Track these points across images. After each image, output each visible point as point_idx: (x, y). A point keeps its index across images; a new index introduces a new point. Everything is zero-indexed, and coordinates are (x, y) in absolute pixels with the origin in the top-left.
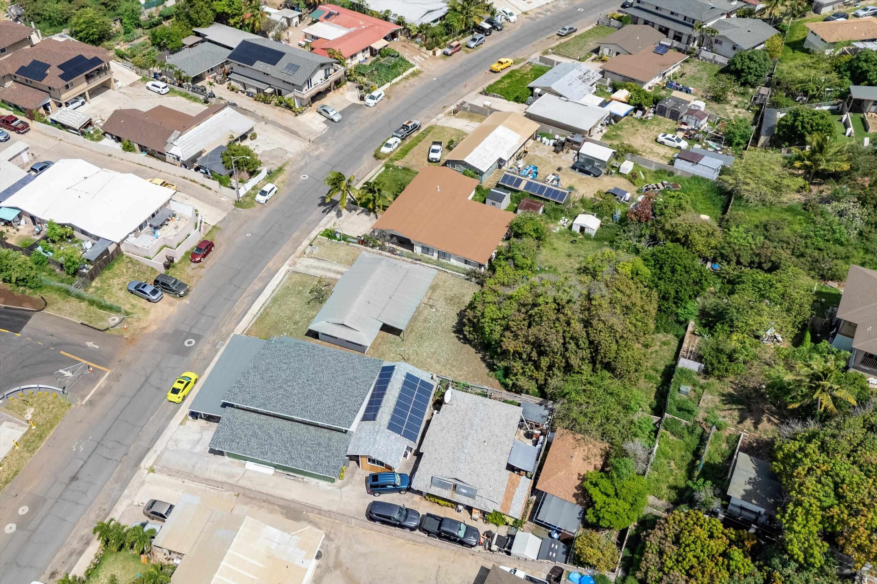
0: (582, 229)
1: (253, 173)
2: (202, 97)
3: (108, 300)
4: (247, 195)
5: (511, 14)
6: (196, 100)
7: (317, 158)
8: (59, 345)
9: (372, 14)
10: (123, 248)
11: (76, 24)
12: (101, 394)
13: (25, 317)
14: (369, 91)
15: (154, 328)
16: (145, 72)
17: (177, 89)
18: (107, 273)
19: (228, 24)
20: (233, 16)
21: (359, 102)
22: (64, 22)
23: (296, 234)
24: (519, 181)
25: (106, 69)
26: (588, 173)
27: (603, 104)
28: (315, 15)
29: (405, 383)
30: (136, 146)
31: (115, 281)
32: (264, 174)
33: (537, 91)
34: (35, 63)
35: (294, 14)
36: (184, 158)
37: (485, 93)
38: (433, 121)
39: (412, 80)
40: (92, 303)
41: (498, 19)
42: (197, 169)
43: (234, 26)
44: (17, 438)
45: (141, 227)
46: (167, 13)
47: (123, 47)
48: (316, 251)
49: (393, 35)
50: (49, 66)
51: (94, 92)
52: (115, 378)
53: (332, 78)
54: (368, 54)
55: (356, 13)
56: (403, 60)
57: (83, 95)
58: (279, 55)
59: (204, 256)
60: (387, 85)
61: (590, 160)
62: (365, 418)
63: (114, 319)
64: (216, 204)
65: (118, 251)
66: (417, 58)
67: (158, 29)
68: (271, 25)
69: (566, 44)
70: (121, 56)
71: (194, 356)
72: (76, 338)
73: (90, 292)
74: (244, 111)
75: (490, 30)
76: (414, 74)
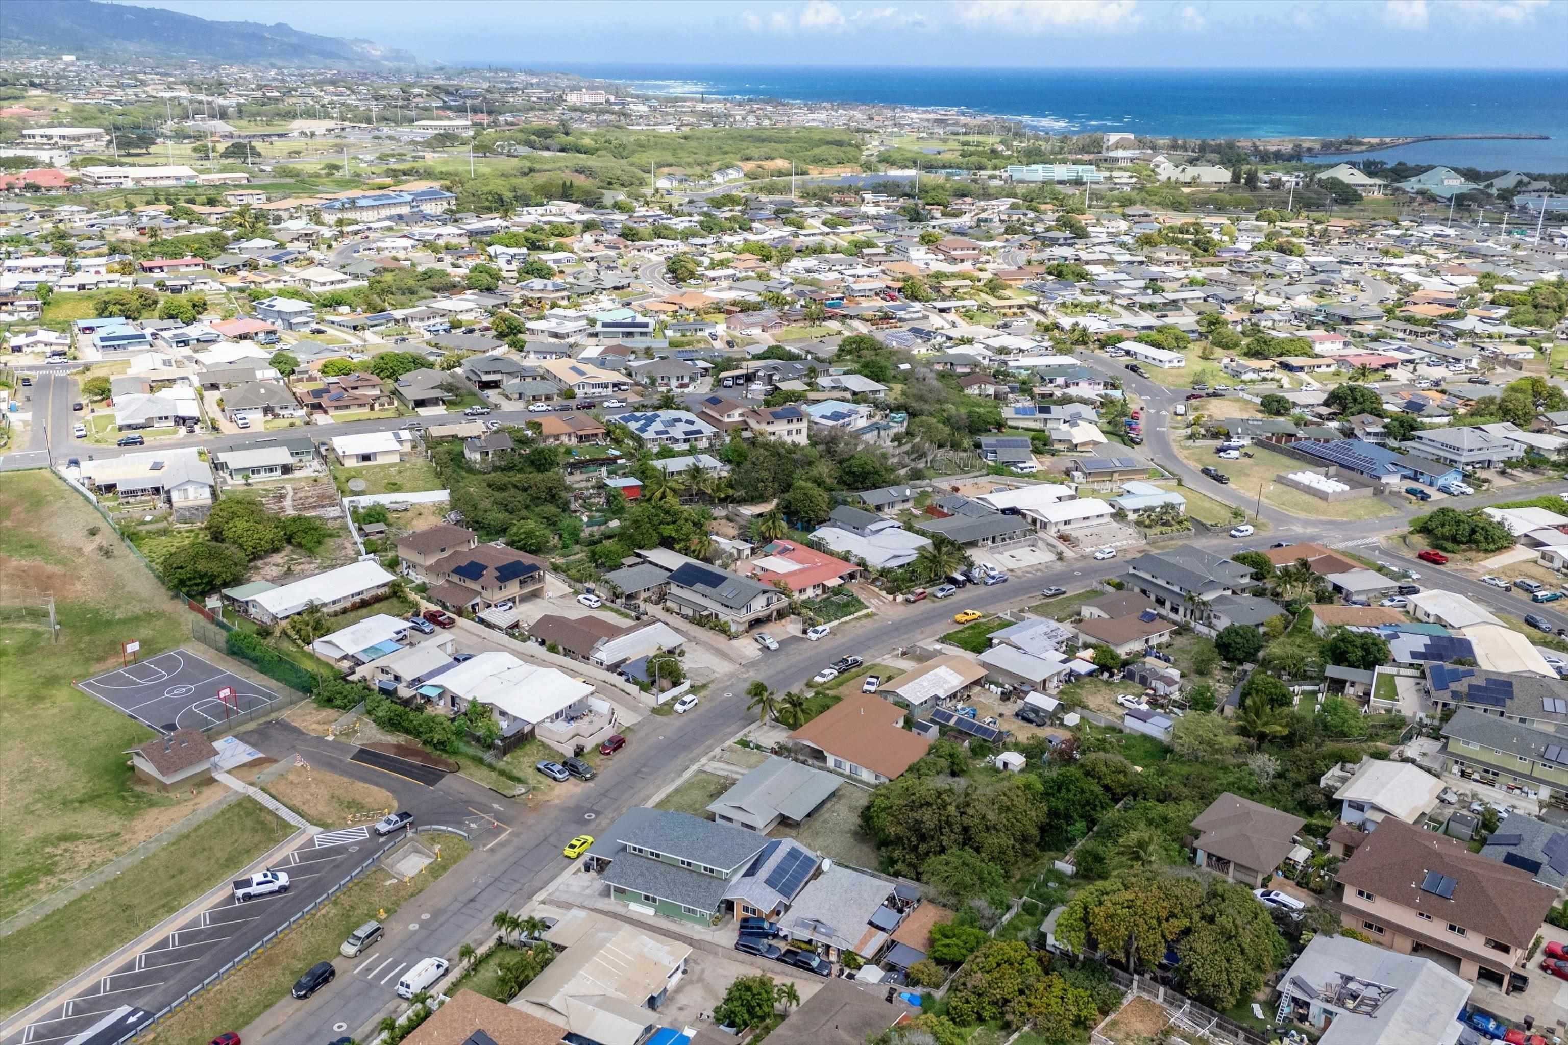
0: (1006, 765)
1: (675, 684)
2: (633, 614)
3: (516, 773)
4: (665, 704)
5: (993, 569)
6: (627, 616)
7: (745, 680)
8: (468, 802)
9: (831, 553)
10: (537, 731)
11: (516, 534)
12: (502, 845)
13: (440, 776)
14: (813, 625)
15: (557, 801)
16: (579, 586)
17: (609, 604)
18: (519, 752)
19: (673, 549)
20: (679, 541)
21: (800, 635)
22: (502, 531)
23: (710, 742)
24: (951, 716)
25: (541, 579)
26: (1030, 721)
27: (1064, 662)
28: (768, 548)
29: (789, 854)
30: (561, 648)
31: (526, 759)
32: (686, 686)
33: (995, 641)
34: (473, 565)
35: (746, 548)
36: (608, 662)
37: (943, 640)
38: (878, 660)
39: (864, 621)
40: (502, 773)
41: (976, 573)
42: (620, 674)
43: (679, 551)
44: (423, 866)
45: (558, 715)
46: (608, 532)
47: (559, 561)
48: (727, 755)
49: (852, 576)
50: (485, 568)
51: (524, 599)
52: (514, 834)
53: (774, 607)
54: (819, 591)
55: (815, 551)
56: (858, 601)
57: (512, 600)
58: (722, 579)
59: (615, 750)
60: (836, 623)
61: (1036, 710)
62: (746, 875)
63: (520, 789)
64: (634, 709)
65: (532, 731)
66: (875, 601)
67: (598, 548)
68: (719, 553)
69: (1047, 604)
70: (556, 569)
71: (592, 826)
72: (483, 799)
73: (501, 765)
74: (677, 630)
75: (964, 584)
76: (867, 616)
